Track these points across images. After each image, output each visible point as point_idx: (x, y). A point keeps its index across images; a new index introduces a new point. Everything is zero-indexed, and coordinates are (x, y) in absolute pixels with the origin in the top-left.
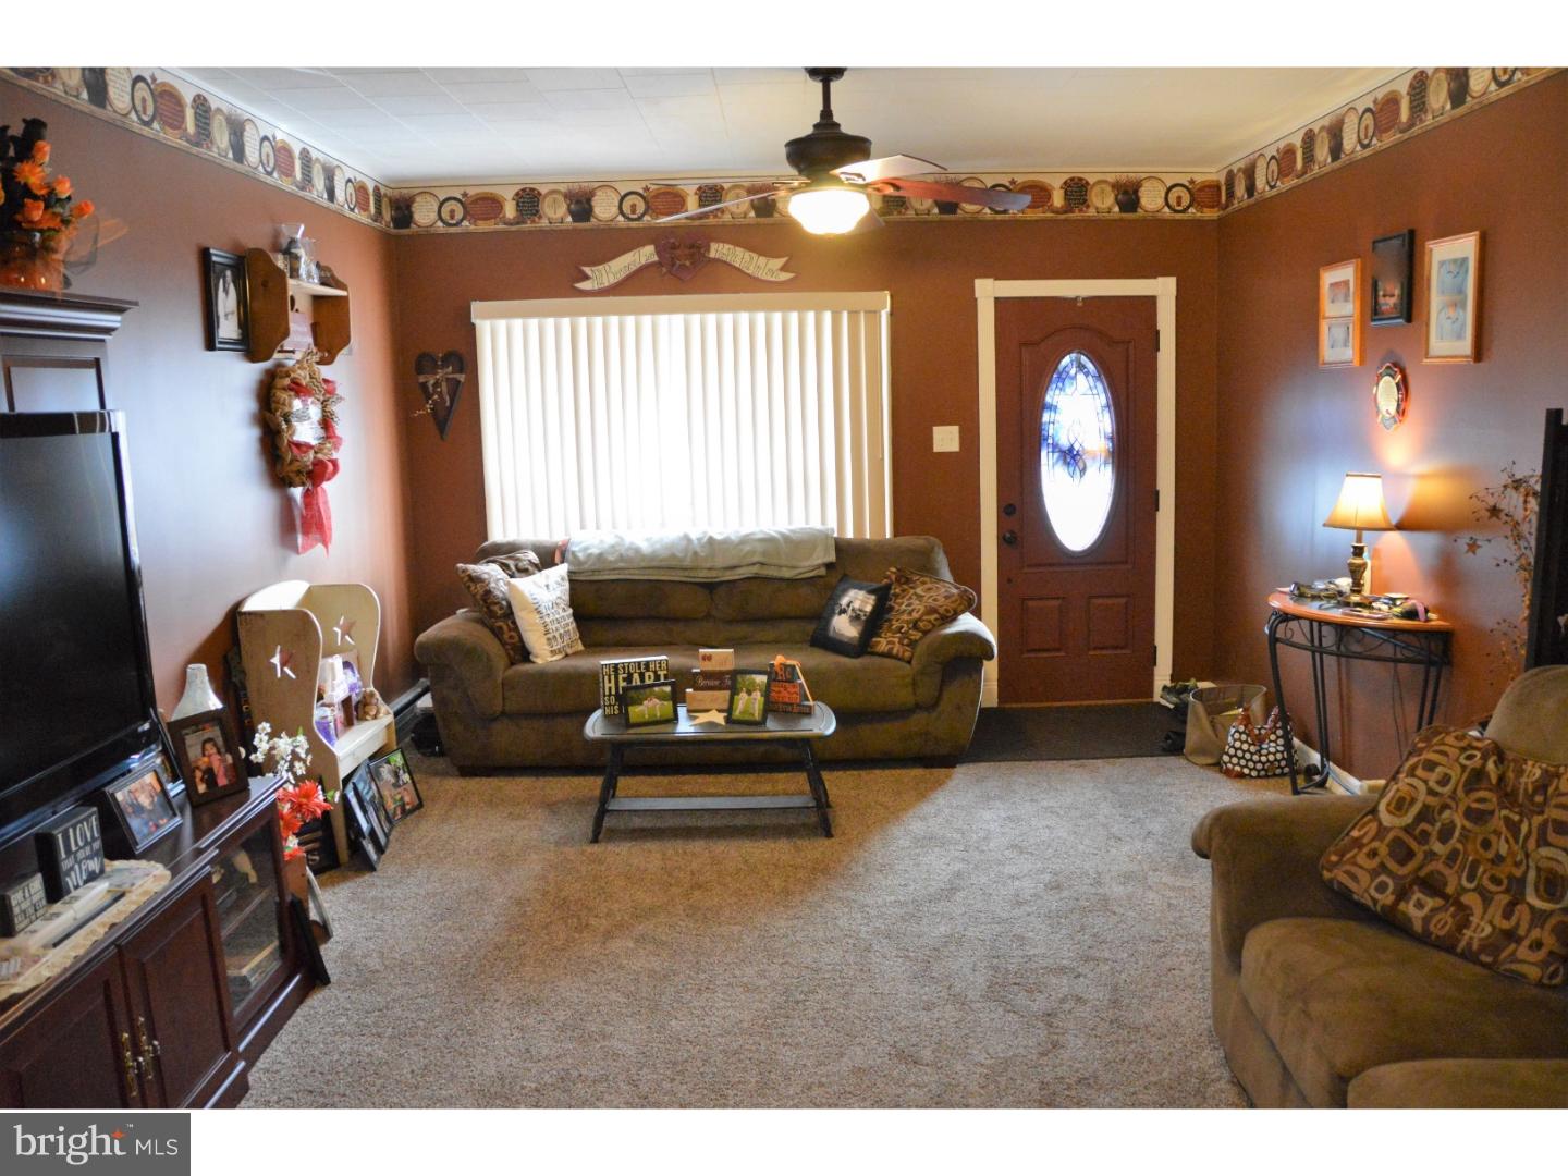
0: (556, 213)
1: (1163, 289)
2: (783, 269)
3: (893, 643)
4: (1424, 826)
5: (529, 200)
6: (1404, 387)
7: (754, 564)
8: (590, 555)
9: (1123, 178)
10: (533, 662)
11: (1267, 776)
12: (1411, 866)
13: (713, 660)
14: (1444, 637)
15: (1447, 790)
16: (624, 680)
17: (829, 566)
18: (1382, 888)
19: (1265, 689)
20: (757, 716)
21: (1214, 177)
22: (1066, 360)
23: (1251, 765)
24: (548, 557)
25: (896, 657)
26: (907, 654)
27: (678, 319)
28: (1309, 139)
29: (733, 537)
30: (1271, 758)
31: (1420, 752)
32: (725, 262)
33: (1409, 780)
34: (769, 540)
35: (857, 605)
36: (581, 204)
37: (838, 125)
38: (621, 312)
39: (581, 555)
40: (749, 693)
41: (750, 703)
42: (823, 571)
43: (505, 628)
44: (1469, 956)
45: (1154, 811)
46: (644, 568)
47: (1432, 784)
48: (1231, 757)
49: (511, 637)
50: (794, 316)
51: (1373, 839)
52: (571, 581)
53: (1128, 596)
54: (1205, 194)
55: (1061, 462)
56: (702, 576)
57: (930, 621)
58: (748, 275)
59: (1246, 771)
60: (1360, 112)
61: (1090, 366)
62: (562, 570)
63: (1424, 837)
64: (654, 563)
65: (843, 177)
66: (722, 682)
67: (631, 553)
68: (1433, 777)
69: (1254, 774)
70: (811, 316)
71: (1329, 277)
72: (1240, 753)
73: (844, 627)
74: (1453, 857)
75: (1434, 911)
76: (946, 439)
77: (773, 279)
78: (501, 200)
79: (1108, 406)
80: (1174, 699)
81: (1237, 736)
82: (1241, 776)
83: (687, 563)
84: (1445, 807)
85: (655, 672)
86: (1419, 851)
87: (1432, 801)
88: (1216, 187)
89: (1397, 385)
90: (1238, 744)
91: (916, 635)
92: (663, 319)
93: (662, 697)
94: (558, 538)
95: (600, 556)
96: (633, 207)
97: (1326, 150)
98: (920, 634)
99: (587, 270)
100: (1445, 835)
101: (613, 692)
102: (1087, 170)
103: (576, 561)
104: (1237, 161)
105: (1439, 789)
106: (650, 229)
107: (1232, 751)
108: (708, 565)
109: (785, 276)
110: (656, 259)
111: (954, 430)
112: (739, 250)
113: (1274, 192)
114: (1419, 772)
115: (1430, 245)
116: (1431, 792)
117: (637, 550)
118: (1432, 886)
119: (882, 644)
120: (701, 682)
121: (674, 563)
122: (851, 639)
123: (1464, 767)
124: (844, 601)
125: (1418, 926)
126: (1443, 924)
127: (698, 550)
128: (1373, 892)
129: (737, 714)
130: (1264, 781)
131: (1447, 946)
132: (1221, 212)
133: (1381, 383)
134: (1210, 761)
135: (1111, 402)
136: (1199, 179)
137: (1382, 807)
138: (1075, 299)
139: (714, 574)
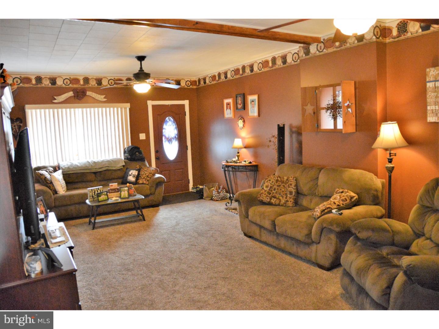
0: (46, 83)
1: (186, 103)
2: (104, 98)
3: (143, 181)
4: (271, 189)
5: (39, 79)
6: (244, 121)
7: (106, 167)
8: (66, 167)
9: (177, 79)
10: (58, 194)
11: (222, 200)
12: (271, 195)
13: (113, 186)
14: (256, 166)
15: (273, 183)
16: (94, 192)
17: (123, 166)
18: (268, 199)
19: (218, 184)
20: (127, 196)
21: (195, 79)
22: (167, 118)
23: (219, 198)
24: (55, 169)
25: (145, 184)
26: (147, 183)
27: (80, 110)
28: (219, 75)
29: (99, 161)
30: (222, 196)
31: (267, 179)
32: (91, 96)
33: (267, 183)
34: (108, 161)
35: (134, 173)
36: (53, 81)
37: (143, 70)
38: (66, 108)
39: (63, 168)
40: (124, 191)
41: (125, 194)
42: (122, 167)
43: (51, 186)
44: (282, 206)
45: (205, 208)
46: (80, 170)
47: (271, 183)
48: (214, 197)
49: (53, 188)
50: (108, 109)
51: (264, 192)
52: (63, 174)
53: (183, 169)
54: (193, 83)
55: (167, 140)
56: (94, 171)
57: (151, 175)
58: (96, 99)
59: (218, 199)
60: (231, 71)
61: (172, 119)
62: (60, 171)
63: (272, 191)
64: (81, 168)
65: (148, 82)
66: (115, 191)
67: (76, 166)
68: (271, 182)
69: (219, 200)
70: (112, 109)
71: (226, 101)
72: (216, 196)
73: (131, 178)
74: (276, 193)
75: (276, 201)
76: (142, 136)
77: (102, 100)
78: (31, 79)
79: (176, 128)
80: (195, 190)
81: (215, 193)
82: (217, 200)
83: (90, 168)
84: (273, 186)
85: (100, 190)
86: (272, 193)
87: (272, 185)
88: (196, 81)
89: (243, 121)
90: (216, 194)
91: (148, 179)
92: (77, 110)
93: (105, 195)
94: (56, 164)
95: (68, 168)
96: (67, 82)
97: (224, 77)
98: (149, 178)
99: (55, 97)
100: (275, 190)
101: (92, 195)
102: (170, 77)
103: (63, 169)
104: (201, 76)
105: (272, 183)
106: (71, 88)
107: (215, 196)
108: (95, 168)
109: (105, 100)
110: (73, 95)
111: (144, 134)
112: (94, 93)
113: (211, 84)
114: (268, 181)
115: (248, 96)
116: (271, 184)
117: (77, 166)
118: (275, 197)
119: (141, 182)
120: (111, 191)
121: (86, 168)
122: (134, 181)
123: (275, 180)
124: (130, 173)
125: (274, 203)
126: (277, 202)
127: (92, 164)
128: (267, 200)
129: (122, 197)
130: (221, 201)
131: (279, 205)
132: (197, 87)
133: (239, 121)
134: (210, 199)
135: (177, 127)
136: (192, 80)
137: (264, 187)
138: (169, 105)
139: (96, 170)
